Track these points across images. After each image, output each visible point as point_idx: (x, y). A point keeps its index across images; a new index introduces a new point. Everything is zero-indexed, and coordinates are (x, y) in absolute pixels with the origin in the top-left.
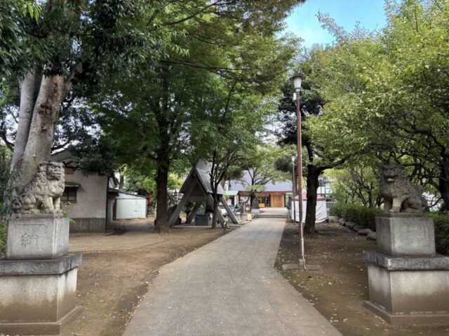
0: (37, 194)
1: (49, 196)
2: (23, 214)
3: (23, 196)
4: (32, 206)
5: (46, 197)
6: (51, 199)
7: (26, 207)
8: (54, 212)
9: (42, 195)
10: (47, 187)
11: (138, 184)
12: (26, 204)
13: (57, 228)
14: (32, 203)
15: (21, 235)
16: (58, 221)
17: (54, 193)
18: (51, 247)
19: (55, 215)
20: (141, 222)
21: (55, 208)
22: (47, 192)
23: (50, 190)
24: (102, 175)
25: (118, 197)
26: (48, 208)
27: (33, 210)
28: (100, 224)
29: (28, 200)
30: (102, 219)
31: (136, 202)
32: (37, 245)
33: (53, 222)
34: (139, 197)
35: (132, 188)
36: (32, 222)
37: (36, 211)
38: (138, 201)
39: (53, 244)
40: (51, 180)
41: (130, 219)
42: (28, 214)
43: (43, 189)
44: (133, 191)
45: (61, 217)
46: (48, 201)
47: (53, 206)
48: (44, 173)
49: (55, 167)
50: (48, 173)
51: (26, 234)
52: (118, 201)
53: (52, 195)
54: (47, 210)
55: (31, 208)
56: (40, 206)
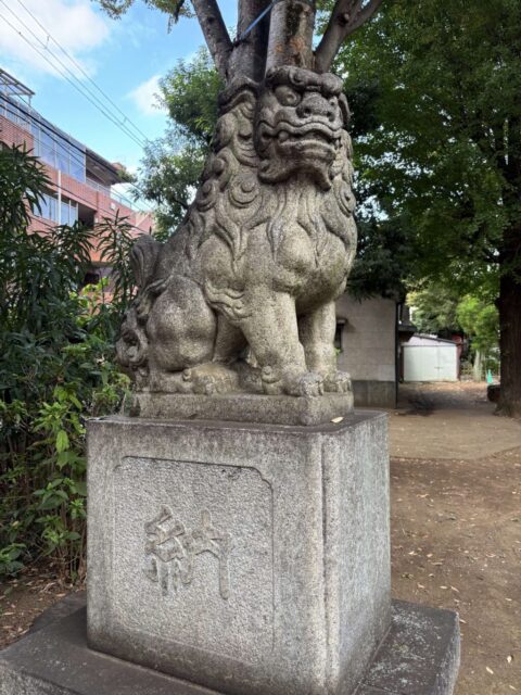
0: (215, 277)
1: (278, 286)
2: (157, 391)
3: (154, 295)
4: (195, 350)
5: (260, 291)
6: (288, 304)
7: (165, 354)
8: (311, 387)
9: (241, 286)
10: (261, 230)
11: (441, 318)
12: (165, 336)
13: (335, 503)
14: (194, 334)
15: (144, 517)
16: (334, 453)
17: (300, 269)
18: (303, 636)
19: (317, 406)
20: (450, 387)
21: (311, 360)
22: (266, 264)
23: (277, 247)
24: (389, 296)
25: (406, 344)
26: (272, 359)
27: (200, 372)
28: (386, 392)
29: (174, 316)
30: (390, 382)
31: (439, 353)
32: (223, 596)
33: (306, 453)
34: (442, 343)
35: (428, 328)
36: (192, 448)
37: (217, 378)
38: (442, 349)
39: (317, 613)
40: (278, 184)
41: (428, 383)
42: (179, 393)
43: (240, 243)
44: (429, 332)
45: (351, 421)
46: (270, 315)
47: (300, 348)
48: (243, 149)
49: (301, 90)
50: (264, 141)
51: (165, 515)
52: (405, 349)
53: (293, 279)
54: (269, 373)
55: (188, 362)
56: (235, 347)
